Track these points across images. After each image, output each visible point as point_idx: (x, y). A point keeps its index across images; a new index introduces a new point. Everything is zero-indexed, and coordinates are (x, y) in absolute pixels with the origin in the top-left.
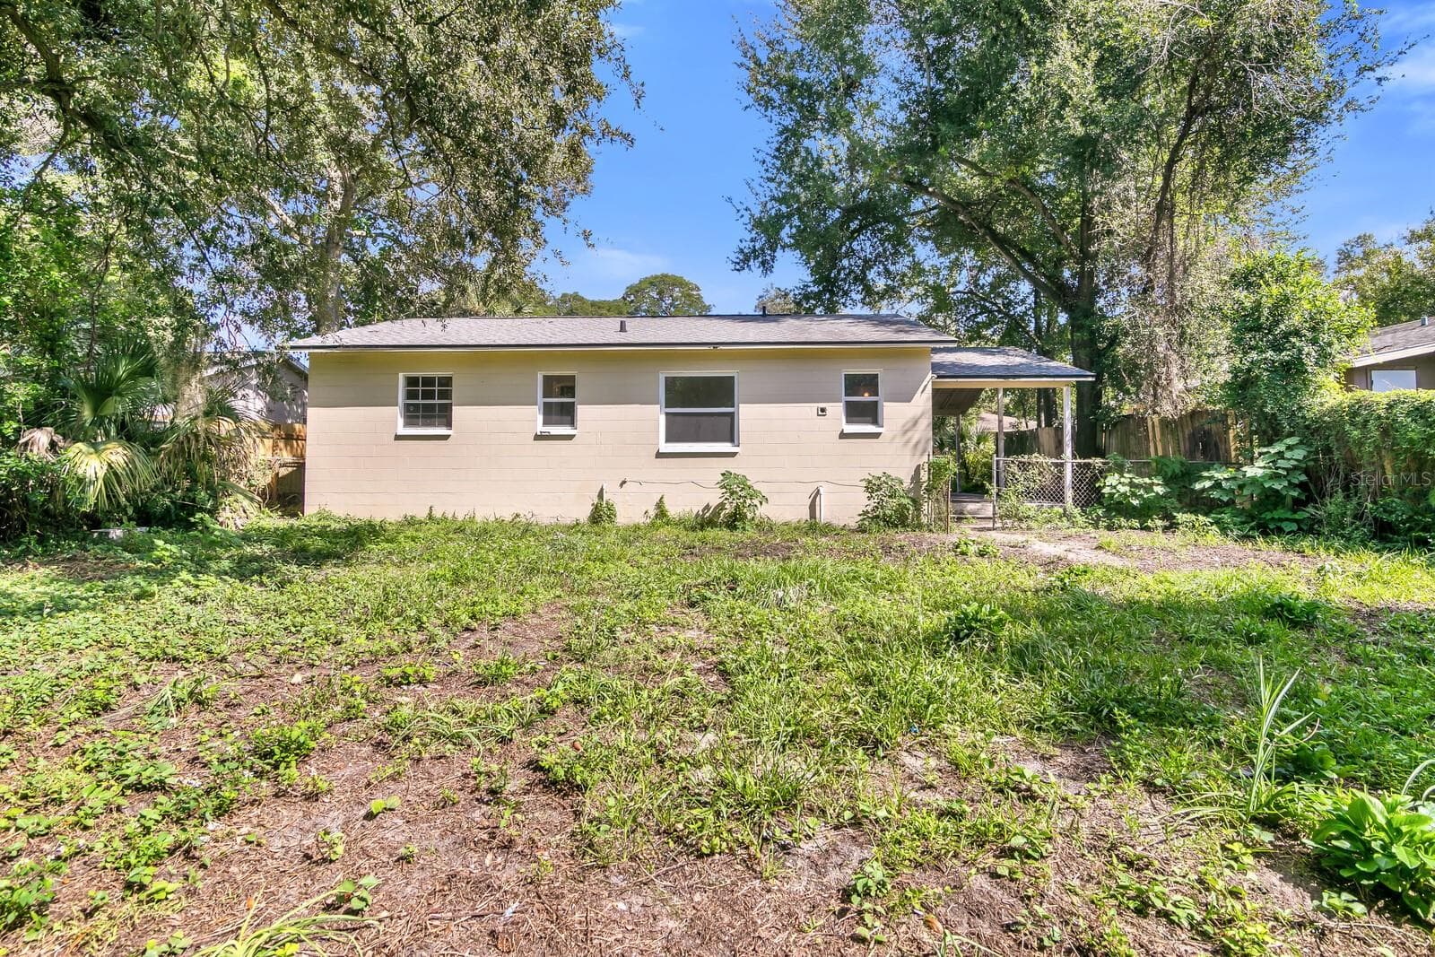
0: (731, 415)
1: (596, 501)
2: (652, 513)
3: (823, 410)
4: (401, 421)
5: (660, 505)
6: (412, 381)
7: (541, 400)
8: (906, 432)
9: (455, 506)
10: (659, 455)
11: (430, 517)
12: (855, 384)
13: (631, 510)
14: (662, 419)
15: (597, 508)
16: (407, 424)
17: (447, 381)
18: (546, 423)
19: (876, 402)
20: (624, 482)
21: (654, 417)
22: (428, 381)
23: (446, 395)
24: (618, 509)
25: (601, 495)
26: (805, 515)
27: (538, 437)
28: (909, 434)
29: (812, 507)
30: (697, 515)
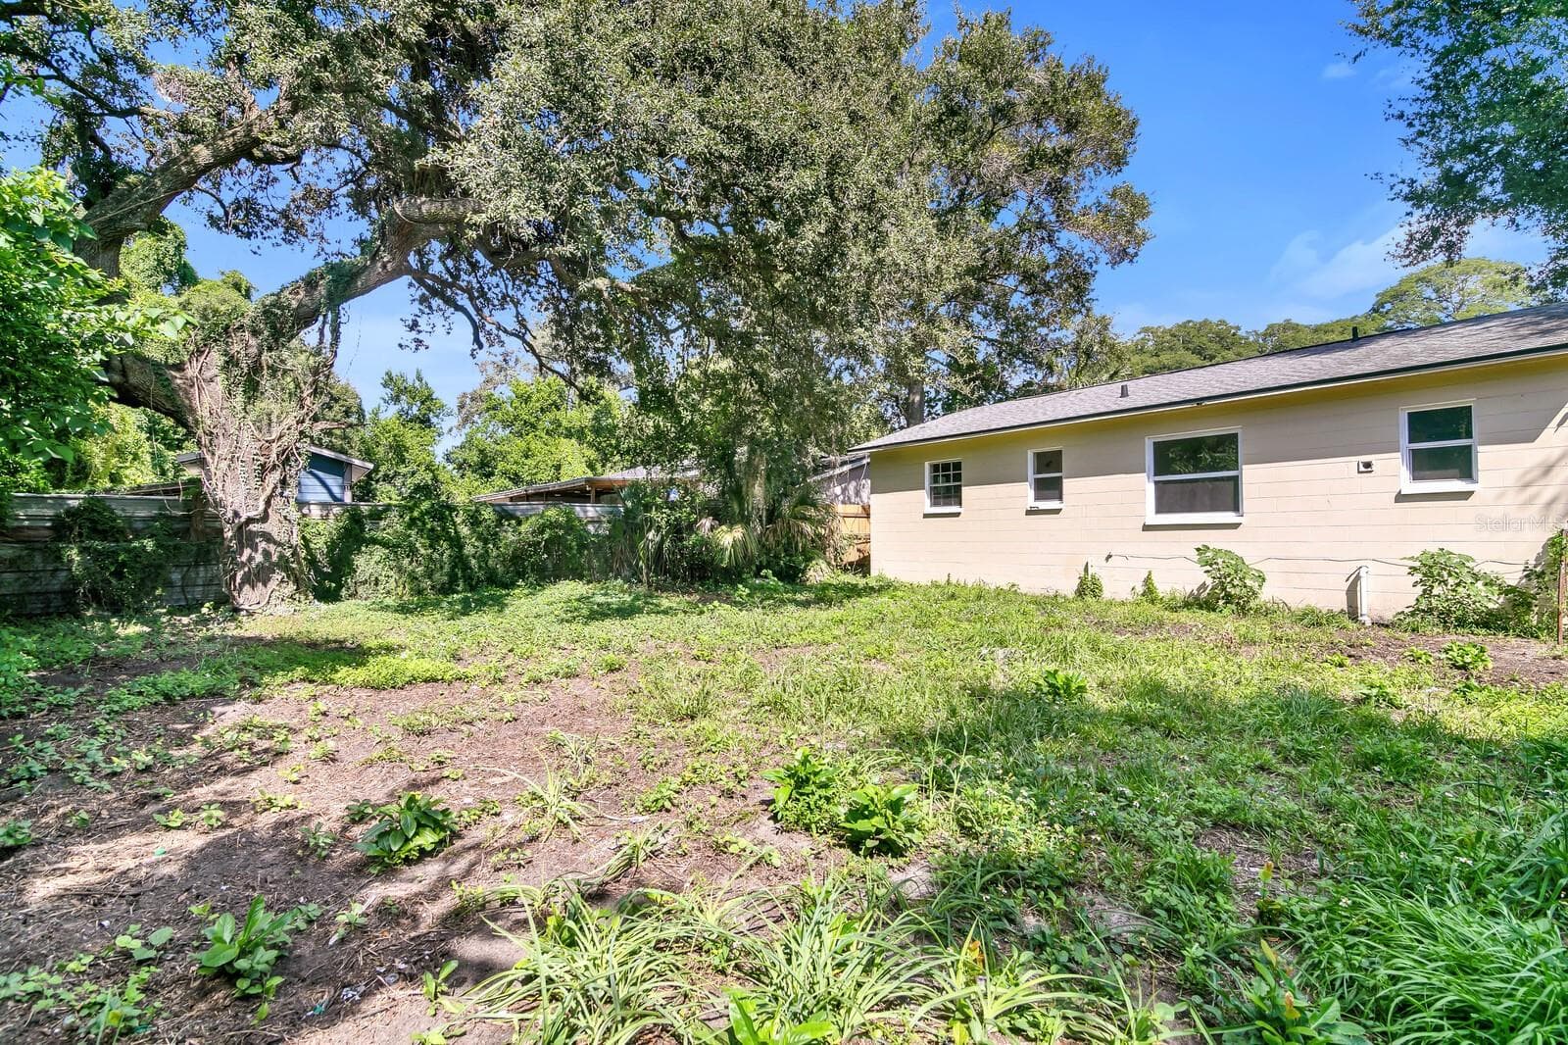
0: (1236, 480)
1: (1082, 574)
2: (1140, 589)
3: (1368, 465)
4: (928, 501)
5: (1148, 580)
6: (935, 468)
7: (1031, 475)
8: (1527, 485)
9: (969, 573)
10: (1146, 528)
11: (948, 582)
12: (1422, 425)
13: (1119, 585)
14: (1151, 488)
15: (1082, 582)
16: (935, 503)
17: (958, 466)
18: (1037, 498)
19: (1470, 447)
20: (1110, 556)
21: (1141, 488)
22: (946, 467)
23: (958, 477)
24: (1104, 582)
25: (1086, 570)
26: (1340, 603)
27: (1030, 512)
28: (1531, 491)
29: (1352, 592)
30: (1192, 593)
